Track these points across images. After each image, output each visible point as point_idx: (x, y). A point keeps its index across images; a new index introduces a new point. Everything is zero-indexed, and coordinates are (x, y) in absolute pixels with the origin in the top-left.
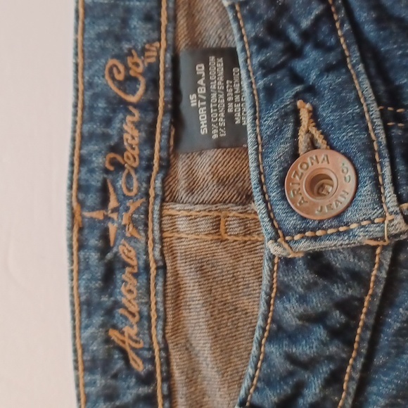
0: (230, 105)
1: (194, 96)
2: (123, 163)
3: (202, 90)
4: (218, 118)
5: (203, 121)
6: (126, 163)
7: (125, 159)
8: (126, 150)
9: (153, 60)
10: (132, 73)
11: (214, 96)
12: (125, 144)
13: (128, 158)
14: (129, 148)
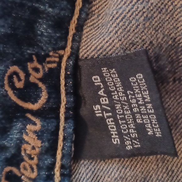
0: (138, 116)
1: (98, 107)
2: (19, 175)
3: (105, 101)
4: (129, 129)
5: (114, 132)
6: (23, 174)
7: (22, 170)
8: (23, 160)
9: (54, 65)
10: (32, 79)
11: (118, 106)
12: (23, 154)
13: (25, 169)
14: (26, 158)
